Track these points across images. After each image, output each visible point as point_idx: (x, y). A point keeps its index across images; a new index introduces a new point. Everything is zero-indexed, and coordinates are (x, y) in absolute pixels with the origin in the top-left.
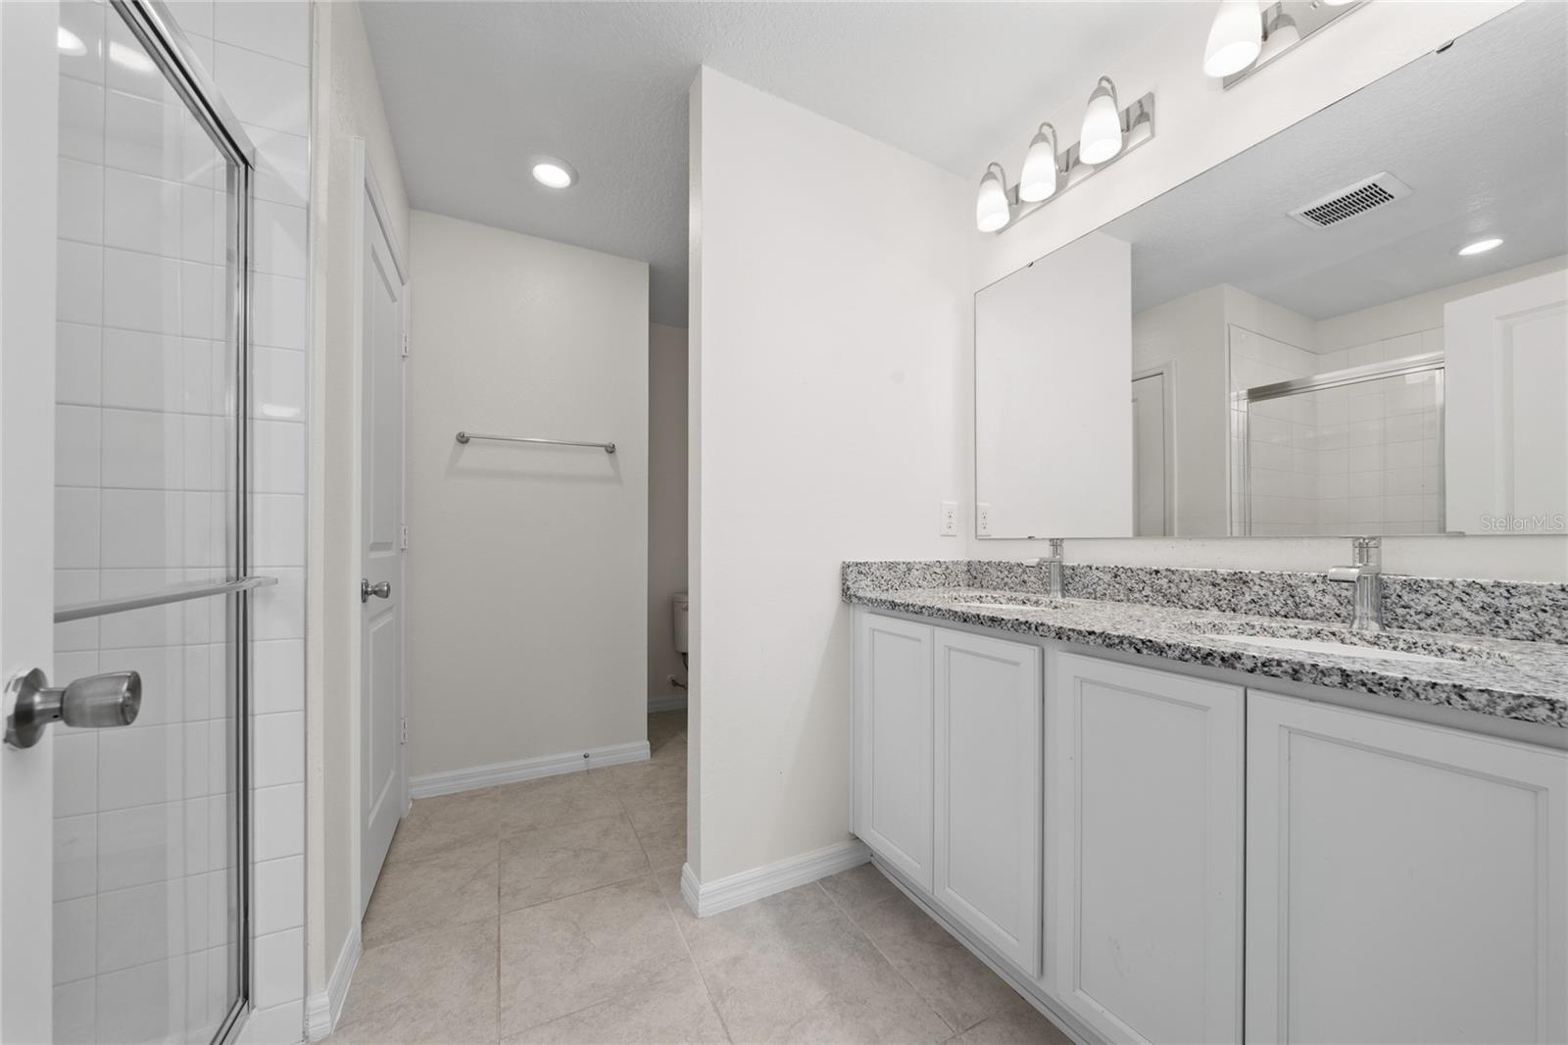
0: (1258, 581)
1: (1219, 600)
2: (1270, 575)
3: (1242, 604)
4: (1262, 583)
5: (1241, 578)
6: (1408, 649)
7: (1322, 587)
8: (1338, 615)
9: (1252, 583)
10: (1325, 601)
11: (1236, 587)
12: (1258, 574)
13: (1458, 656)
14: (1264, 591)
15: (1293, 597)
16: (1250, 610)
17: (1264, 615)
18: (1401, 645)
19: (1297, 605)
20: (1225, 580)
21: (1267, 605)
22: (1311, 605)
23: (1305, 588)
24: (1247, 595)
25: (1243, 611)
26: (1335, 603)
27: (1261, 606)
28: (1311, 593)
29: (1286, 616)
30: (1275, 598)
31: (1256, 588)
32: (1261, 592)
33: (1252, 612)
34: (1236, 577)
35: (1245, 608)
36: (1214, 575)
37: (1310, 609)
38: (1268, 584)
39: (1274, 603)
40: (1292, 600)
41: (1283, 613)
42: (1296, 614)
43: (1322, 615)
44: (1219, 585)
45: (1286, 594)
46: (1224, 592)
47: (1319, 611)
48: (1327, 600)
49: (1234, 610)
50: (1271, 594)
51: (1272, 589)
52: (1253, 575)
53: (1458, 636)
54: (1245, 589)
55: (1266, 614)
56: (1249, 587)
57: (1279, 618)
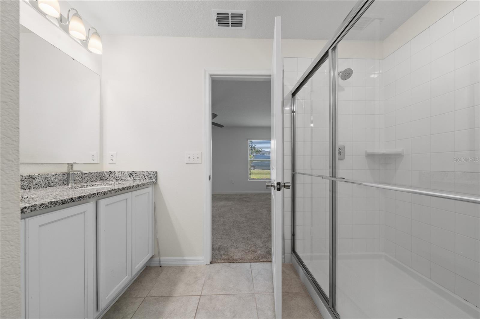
0: (38, 178)
1: (24, 186)
2: (41, 175)
3: (32, 186)
4: (39, 178)
5: (32, 177)
6: (87, 187)
7: (55, 177)
8: (59, 184)
9: (36, 178)
10: (56, 181)
11: (30, 180)
12: (38, 175)
13: (96, 186)
14: (40, 180)
15: (48, 181)
16: (35, 187)
17: (40, 188)
18: (86, 186)
19: (49, 183)
20: (26, 178)
21: (41, 185)
22: (52, 182)
23: (51, 178)
24: (34, 183)
25: (32, 188)
26: (58, 181)
27: (39, 185)
28: (53, 179)
29: (46, 187)
30: (43, 182)
31: (37, 180)
32: (39, 181)
33: (36, 188)
34: (30, 177)
35: (33, 187)
36: (21, 177)
37: (52, 183)
38: (41, 178)
39: (43, 184)
40: (48, 182)
41: (45, 186)
42: (49, 186)
43: (55, 185)
44: (23, 180)
45: (46, 180)
46: (26, 183)
47: (54, 184)
48: (56, 180)
49: (29, 189)
50: (42, 181)
51: (42, 179)
52: (36, 176)
53: (78, 184)
54: (33, 181)
55: (40, 187)
56: (34, 180)
57: (44, 188)
